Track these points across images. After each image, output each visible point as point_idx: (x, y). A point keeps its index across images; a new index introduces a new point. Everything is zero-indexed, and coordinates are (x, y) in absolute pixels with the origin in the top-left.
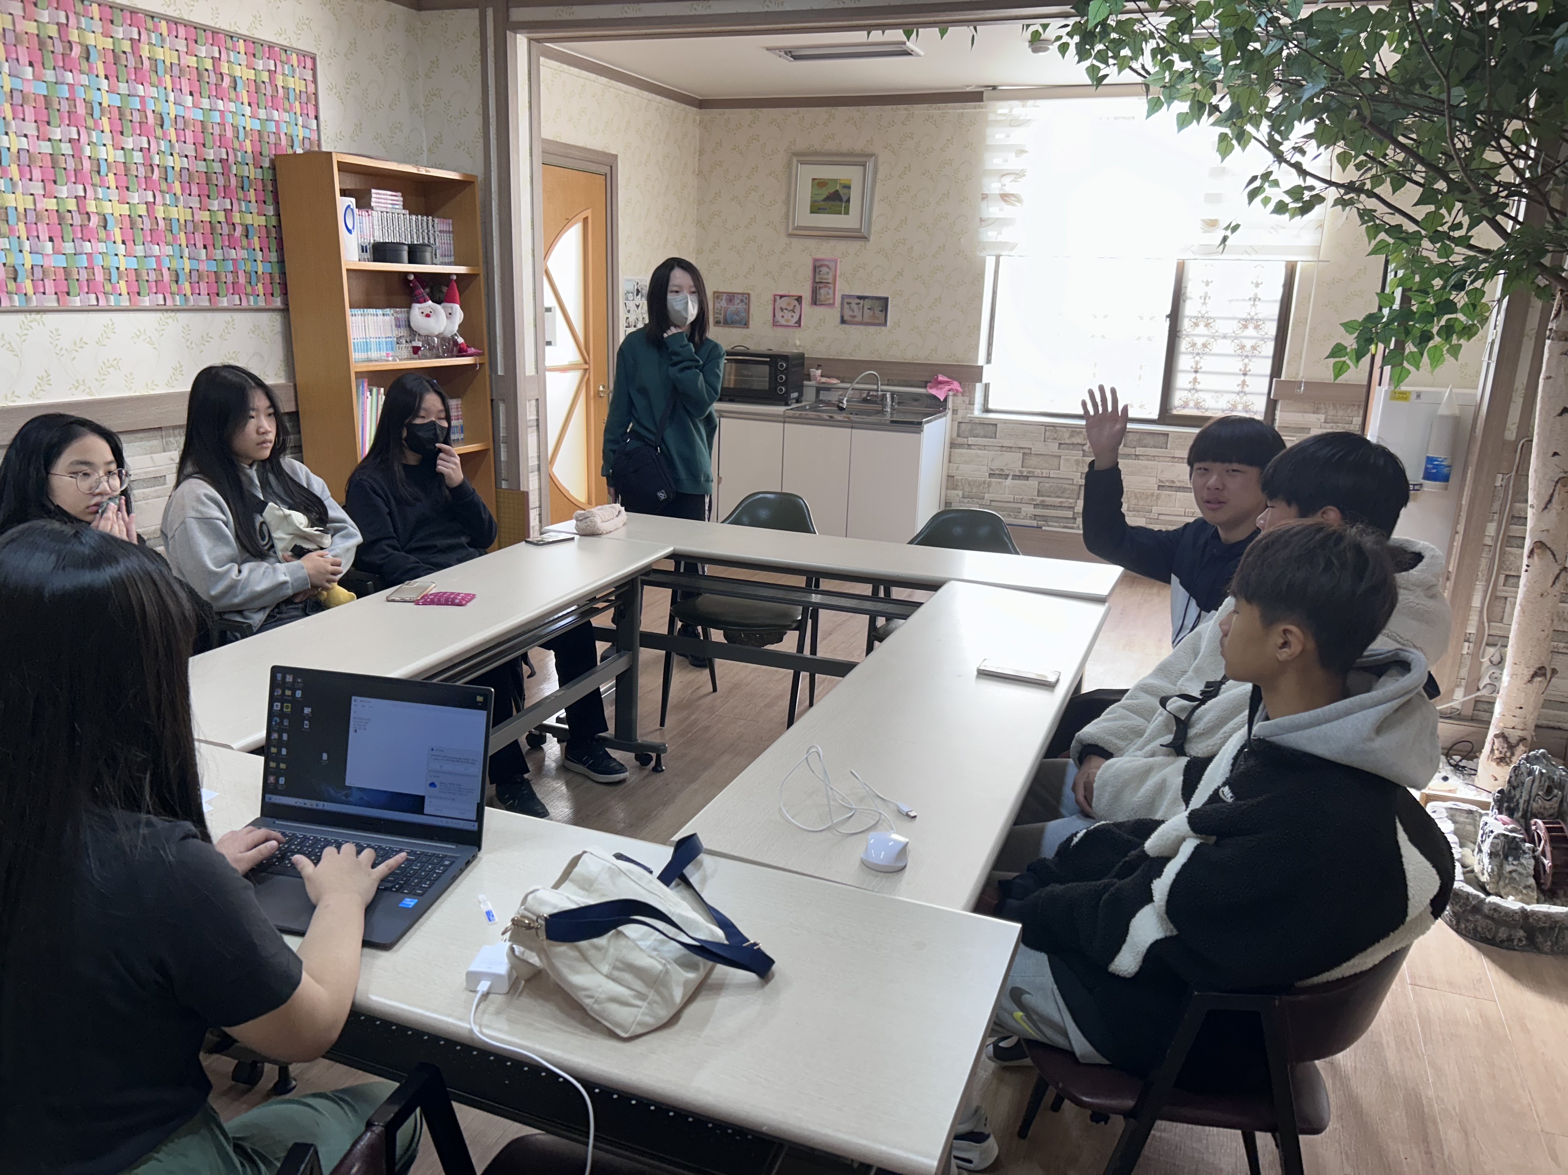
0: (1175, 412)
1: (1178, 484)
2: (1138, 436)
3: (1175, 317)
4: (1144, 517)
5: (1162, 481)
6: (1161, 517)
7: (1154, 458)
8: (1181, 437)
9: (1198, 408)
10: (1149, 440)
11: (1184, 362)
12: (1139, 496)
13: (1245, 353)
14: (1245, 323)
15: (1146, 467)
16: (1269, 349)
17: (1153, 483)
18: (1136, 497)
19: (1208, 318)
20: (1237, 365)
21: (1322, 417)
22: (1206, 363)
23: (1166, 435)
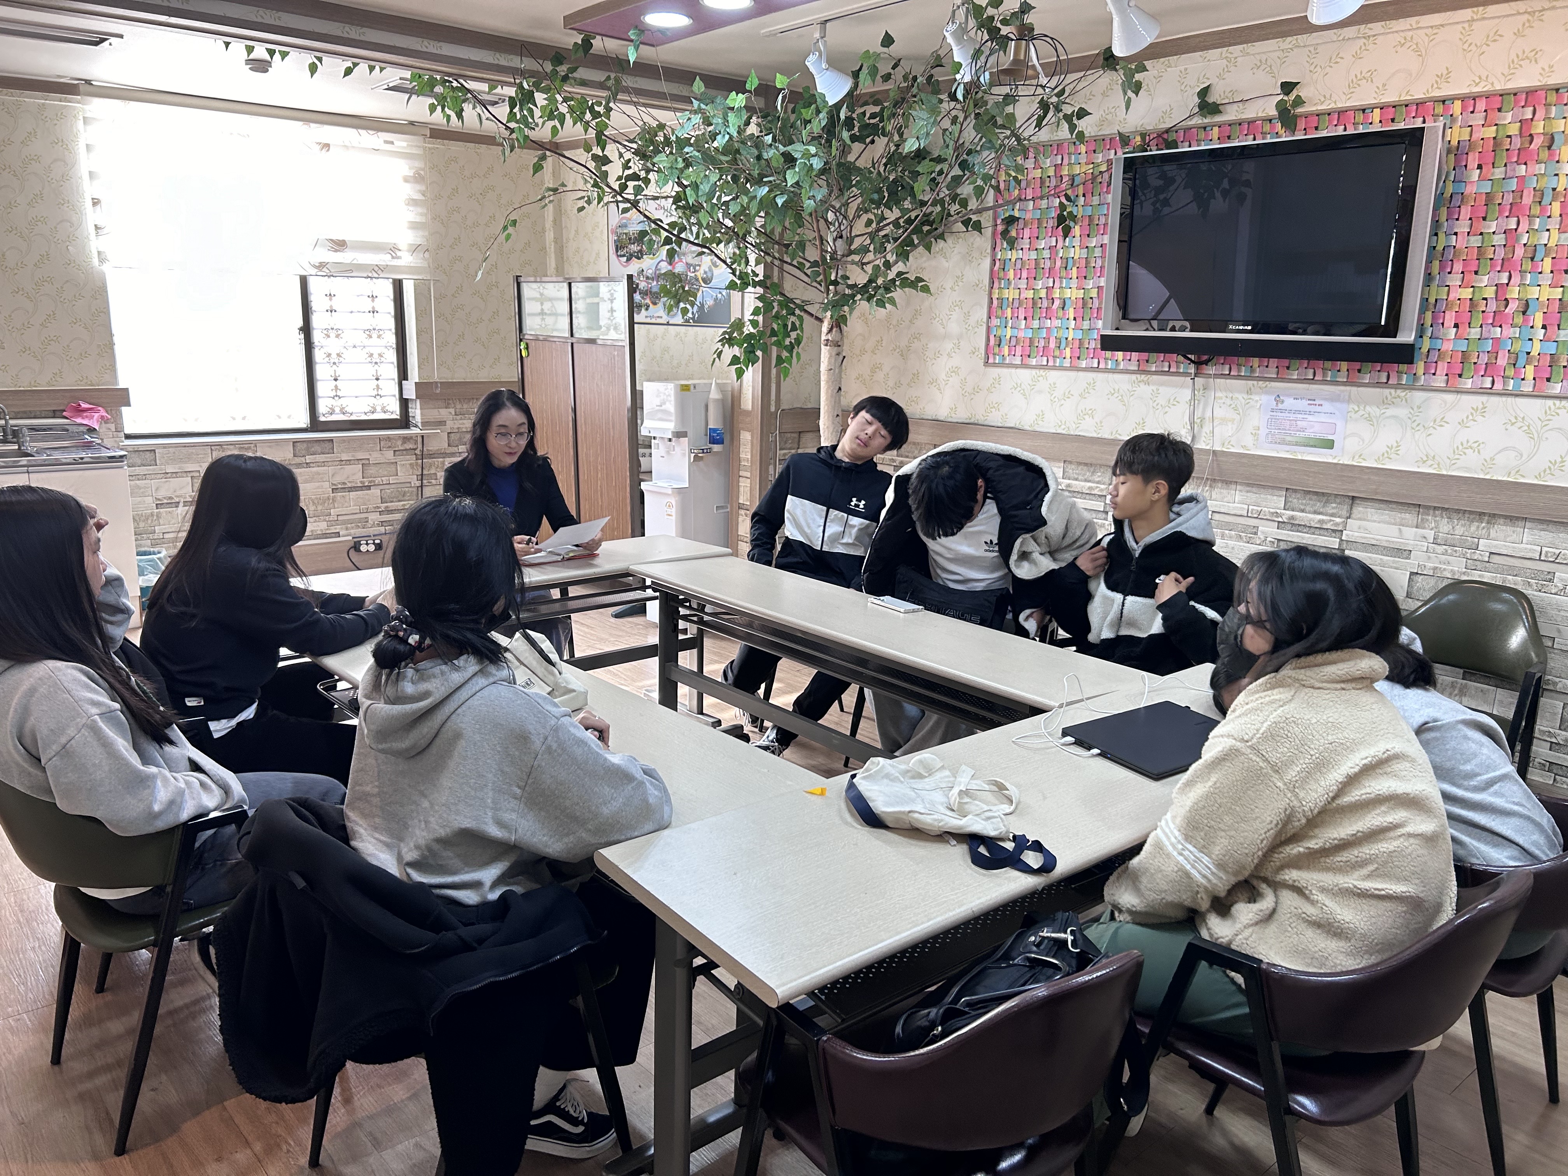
0: (322, 419)
1: (349, 485)
2: (305, 445)
3: (306, 329)
4: (325, 520)
5: (335, 485)
6: (340, 518)
7: (323, 464)
8: (344, 441)
9: (344, 414)
10: (317, 448)
11: (322, 371)
12: (316, 502)
13: (374, 360)
14: (369, 333)
15: (318, 474)
16: (392, 356)
17: (327, 487)
18: (314, 503)
19: (337, 330)
20: (370, 370)
21: (452, 411)
22: (341, 371)
23: (331, 441)
